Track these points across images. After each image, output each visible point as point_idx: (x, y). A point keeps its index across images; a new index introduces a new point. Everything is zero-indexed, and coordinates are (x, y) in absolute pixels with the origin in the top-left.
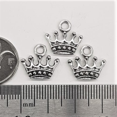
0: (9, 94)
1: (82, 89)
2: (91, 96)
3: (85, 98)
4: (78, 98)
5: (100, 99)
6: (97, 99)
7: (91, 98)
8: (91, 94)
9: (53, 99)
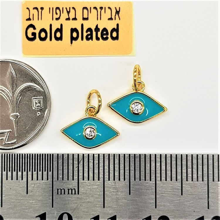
0: (30, 171)
1: (169, 161)
2: (185, 175)
3: (175, 179)
4: (161, 180)
5: (203, 181)
6: (198, 180)
7: (187, 180)
8: (185, 171)
9: (114, 180)
